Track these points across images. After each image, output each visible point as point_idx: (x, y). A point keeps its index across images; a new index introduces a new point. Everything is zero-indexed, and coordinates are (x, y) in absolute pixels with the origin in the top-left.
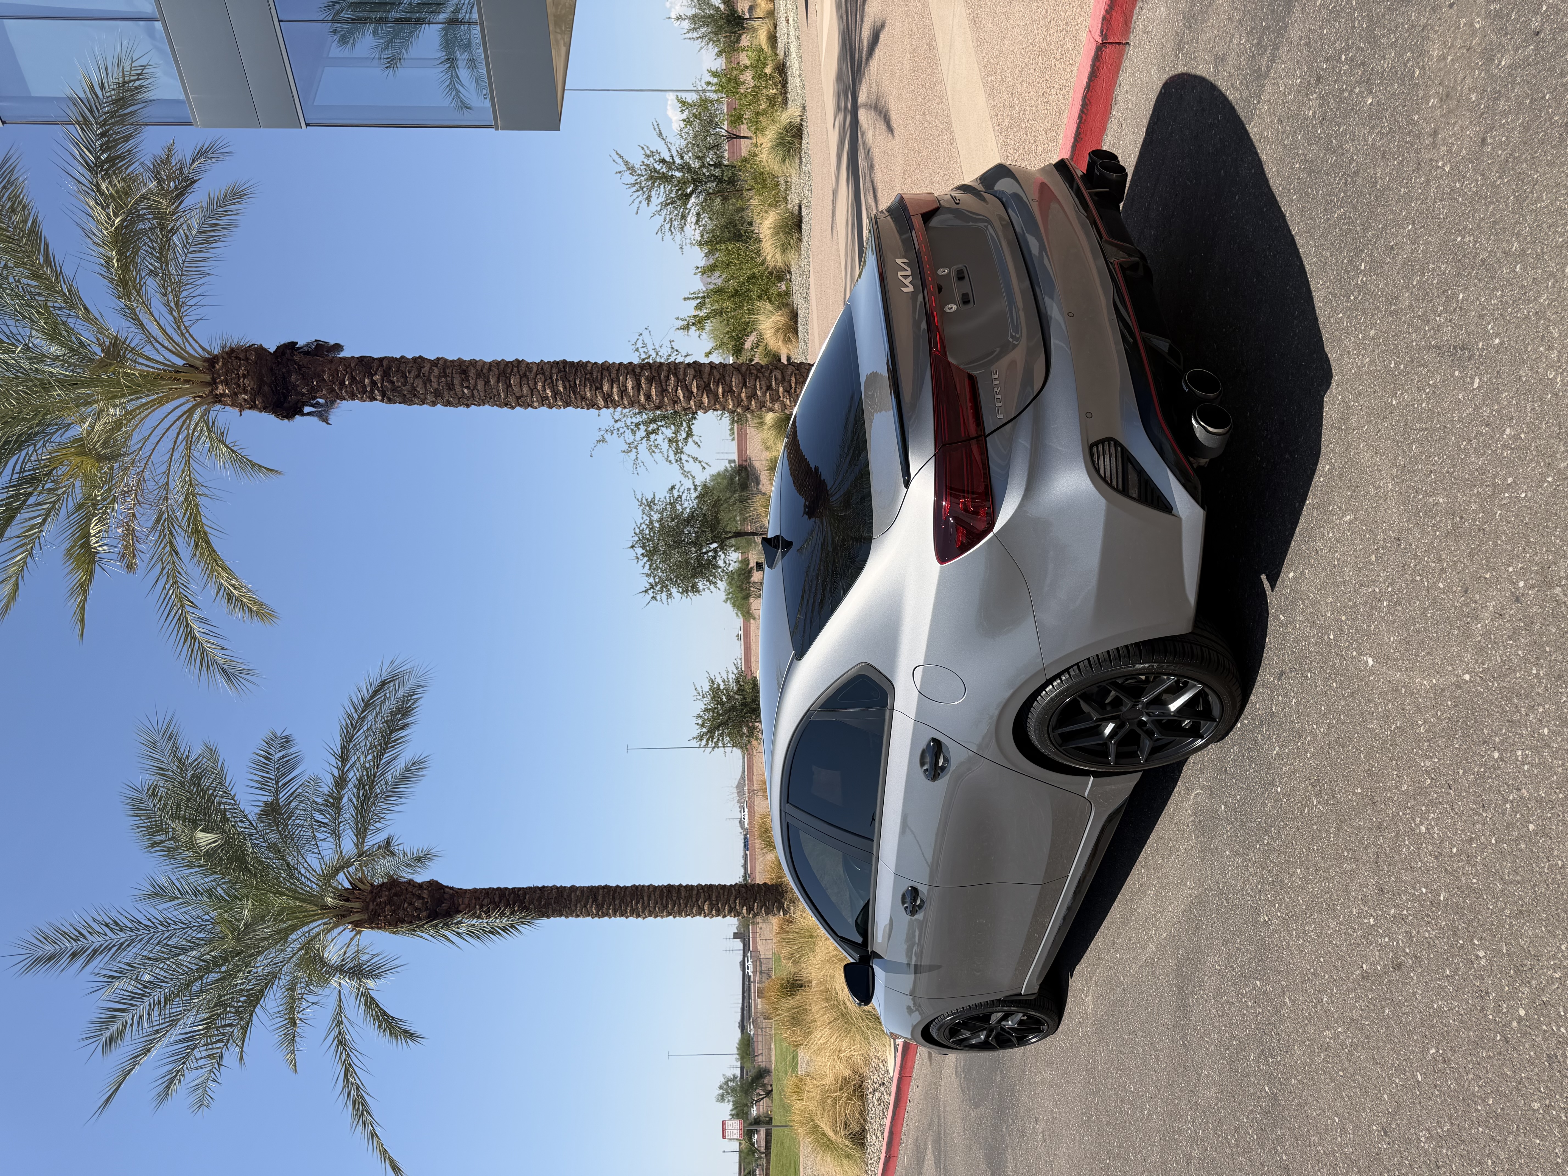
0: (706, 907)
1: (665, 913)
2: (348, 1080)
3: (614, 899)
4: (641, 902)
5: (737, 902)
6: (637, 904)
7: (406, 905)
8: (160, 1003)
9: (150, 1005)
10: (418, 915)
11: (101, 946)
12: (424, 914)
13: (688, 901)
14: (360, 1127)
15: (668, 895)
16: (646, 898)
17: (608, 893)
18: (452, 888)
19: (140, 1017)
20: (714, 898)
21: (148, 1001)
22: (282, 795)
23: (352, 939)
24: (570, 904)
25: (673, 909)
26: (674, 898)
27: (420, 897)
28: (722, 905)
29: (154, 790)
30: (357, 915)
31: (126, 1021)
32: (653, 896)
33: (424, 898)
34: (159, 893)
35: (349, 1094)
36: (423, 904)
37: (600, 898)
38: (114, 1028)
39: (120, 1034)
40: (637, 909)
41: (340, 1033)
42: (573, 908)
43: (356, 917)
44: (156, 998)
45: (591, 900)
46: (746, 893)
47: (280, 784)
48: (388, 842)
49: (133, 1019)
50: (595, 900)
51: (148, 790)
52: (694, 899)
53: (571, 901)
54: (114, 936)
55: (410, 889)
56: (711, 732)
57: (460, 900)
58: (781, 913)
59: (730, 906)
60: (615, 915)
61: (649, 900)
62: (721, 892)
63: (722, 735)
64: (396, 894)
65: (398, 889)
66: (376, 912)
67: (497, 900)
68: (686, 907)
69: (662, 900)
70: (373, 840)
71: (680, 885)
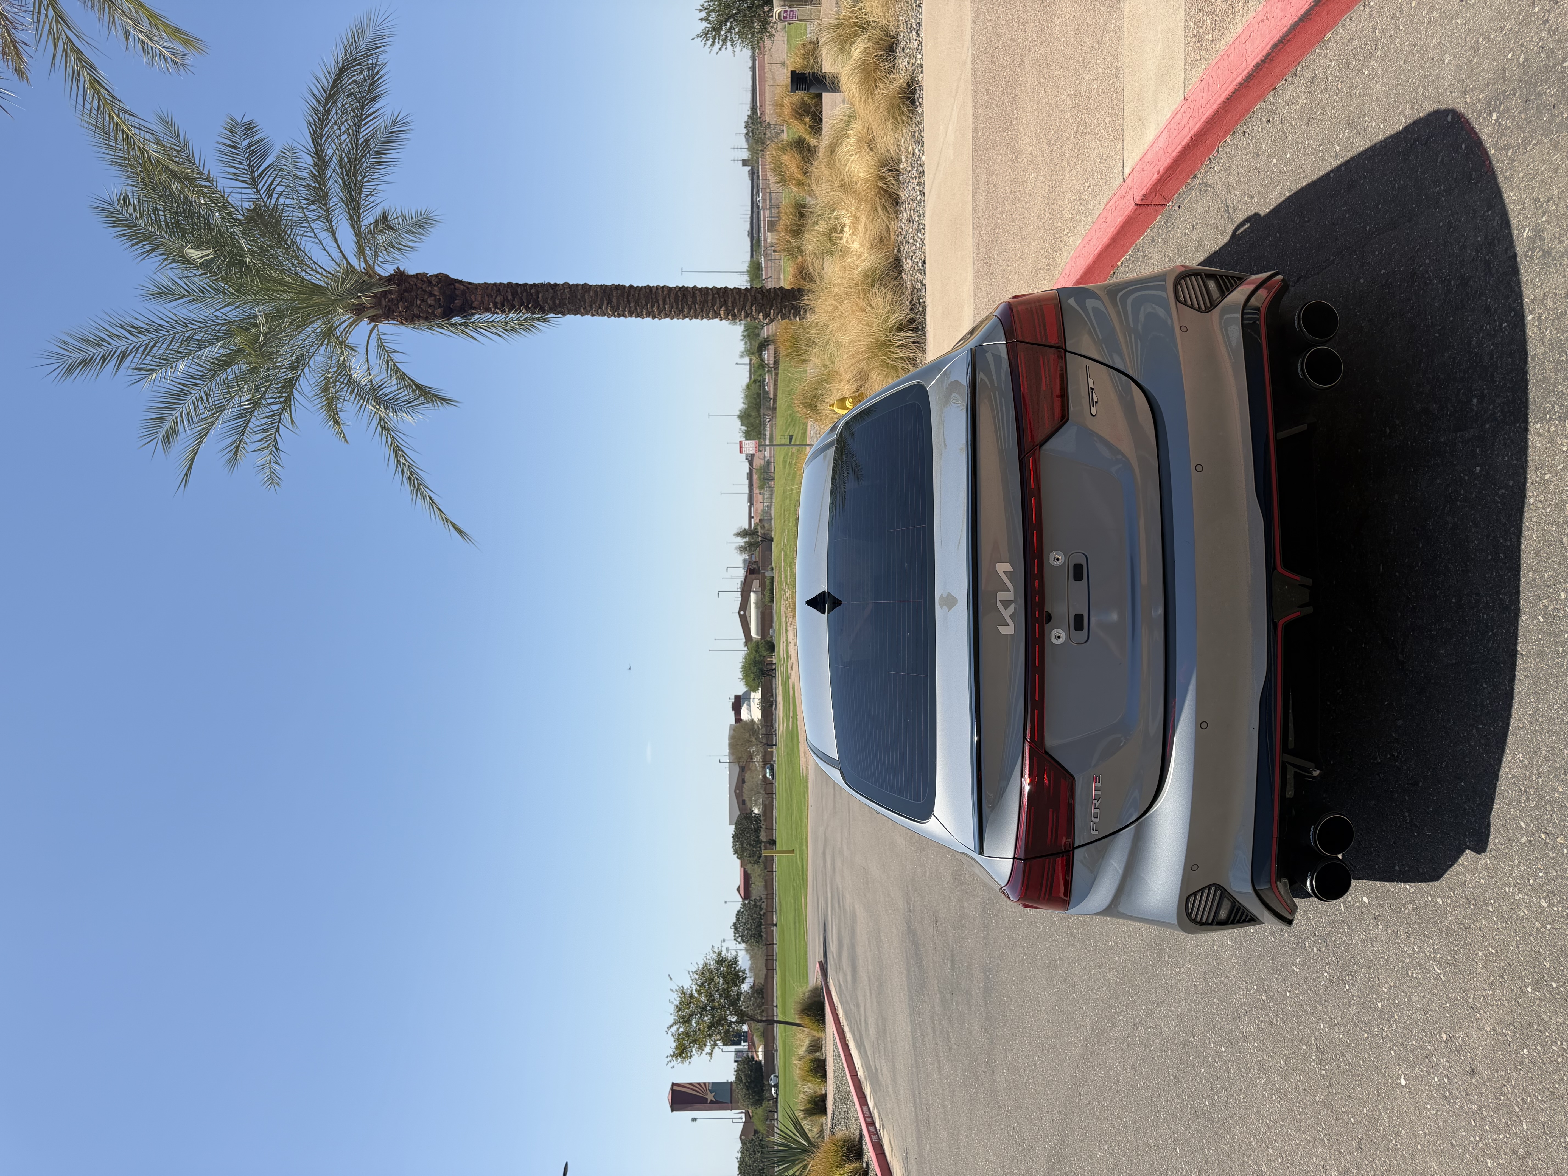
0: (722, 313)
1: (681, 316)
2: (399, 461)
3: (629, 302)
4: (656, 305)
5: (754, 308)
6: (652, 307)
7: (419, 302)
8: (202, 399)
9: (194, 403)
10: (433, 312)
11: (127, 348)
12: (438, 311)
13: (703, 306)
14: (420, 500)
15: (683, 299)
16: (661, 302)
17: (622, 295)
18: (461, 282)
19: (188, 413)
20: (730, 304)
21: (190, 400)
22: (261, 185)
23: (371, 331)
24: (584, 304)
25: (689, 313)
26: (690, 303)
27: (431, 294)
28: (738, 311)
29: (124, 199)
30: (371, 310)
31: (176, 418)
32: (668, 300)
33: (435, 296)
34: (164, 293)
35: (403, 471)
36: (435, 300)
37: (614, 300)
38: (166, 425)
39: (174, 431)
40: (653, 311)
41: (380, 419)
42: (588, 309)
43: (372, 312)
44: (197, 395)
45: (605, 302)
46: (762, 299)
47: (256, 174)
48: (384, 217)
49: (181, 415)
50: (610, 302)
51: (119, 200)
52: (710, 305)
53: (585, 302)
54: (136, 340)
55: (419, 285)
56: (717, 29)
57: (473, 297)
58: (798, 319)
59: (746, 312)
60: (631, 316)
61: (664, 304)
62: (737, 297)
63: (730, 30)
64: (405, 291)
65: (407, 285)
66: (389, 308)
67: (510, 297)
68: (702, 311)
69: (677, 304)
70: (368, 219)
71: (695, 288)
